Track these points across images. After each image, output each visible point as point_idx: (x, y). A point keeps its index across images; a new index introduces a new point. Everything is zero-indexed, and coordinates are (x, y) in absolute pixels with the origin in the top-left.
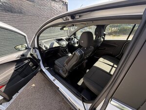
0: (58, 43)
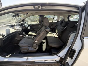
0: (13, 28)
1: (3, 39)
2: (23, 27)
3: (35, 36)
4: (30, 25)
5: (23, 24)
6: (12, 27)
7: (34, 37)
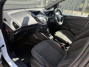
1: (15, 32)
2: (51, 19)
3: (67, 44)
4: (65, 16)
5: (52, 13)
6: (34, 15)
7: (62, 48)
